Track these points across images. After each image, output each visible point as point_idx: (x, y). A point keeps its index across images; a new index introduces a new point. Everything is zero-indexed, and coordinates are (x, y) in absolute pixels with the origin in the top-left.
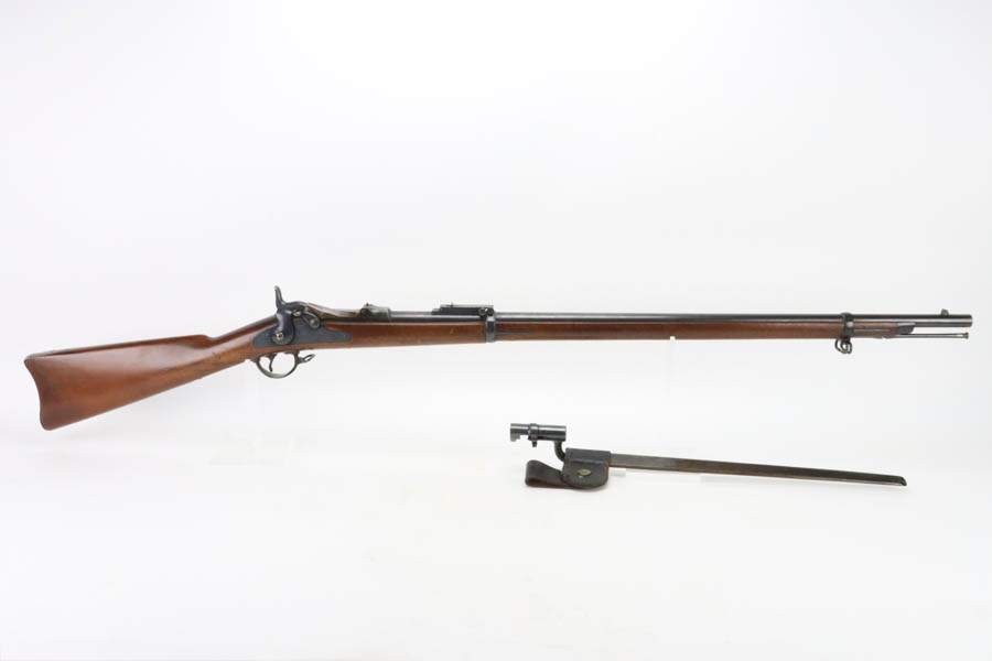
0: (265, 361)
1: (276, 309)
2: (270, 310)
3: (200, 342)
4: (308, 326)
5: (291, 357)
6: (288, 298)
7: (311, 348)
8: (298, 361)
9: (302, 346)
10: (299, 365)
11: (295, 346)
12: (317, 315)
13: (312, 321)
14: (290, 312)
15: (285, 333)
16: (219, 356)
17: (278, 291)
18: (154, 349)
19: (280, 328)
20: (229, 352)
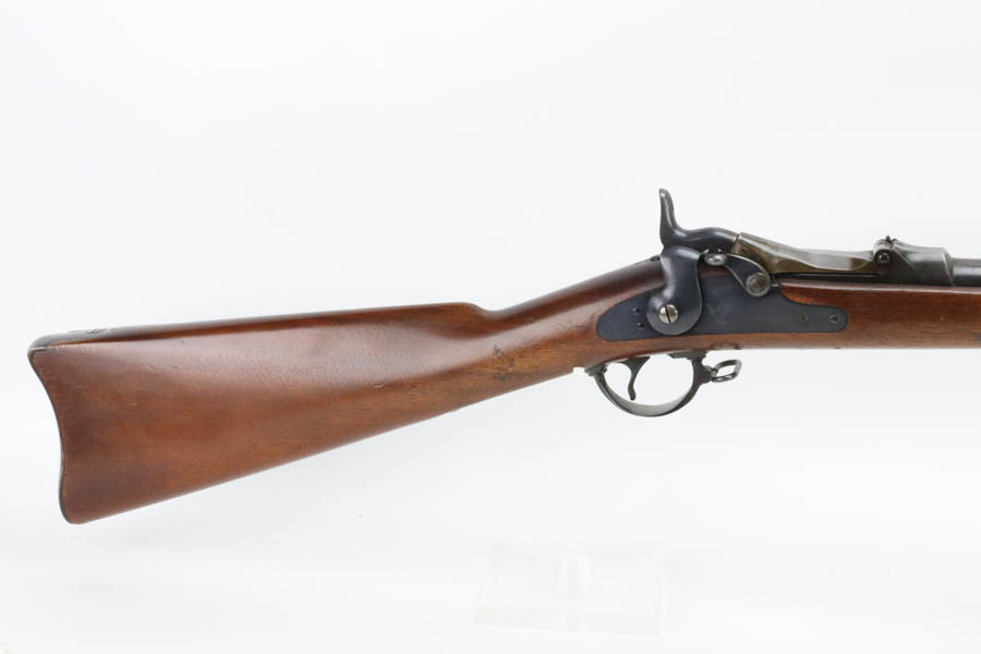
0: (617, 374)
1: (661, 247)
2: (645, 246)
3: (458, 320)
4: (741, 293)
5: (685, 367)
6: (689, 220)
7: (737, 347)
8: (703, 375)
9: (716, 338)
10: (703, 388)
11: (702, 340)
12: (762, 262)
13: (751, 280)
14: (695, 256)
15: (681, 303)
16: (508, 357)
17: (666, 203)
18: (349, 337)
19: (668, 293)
20: (537, 347)
